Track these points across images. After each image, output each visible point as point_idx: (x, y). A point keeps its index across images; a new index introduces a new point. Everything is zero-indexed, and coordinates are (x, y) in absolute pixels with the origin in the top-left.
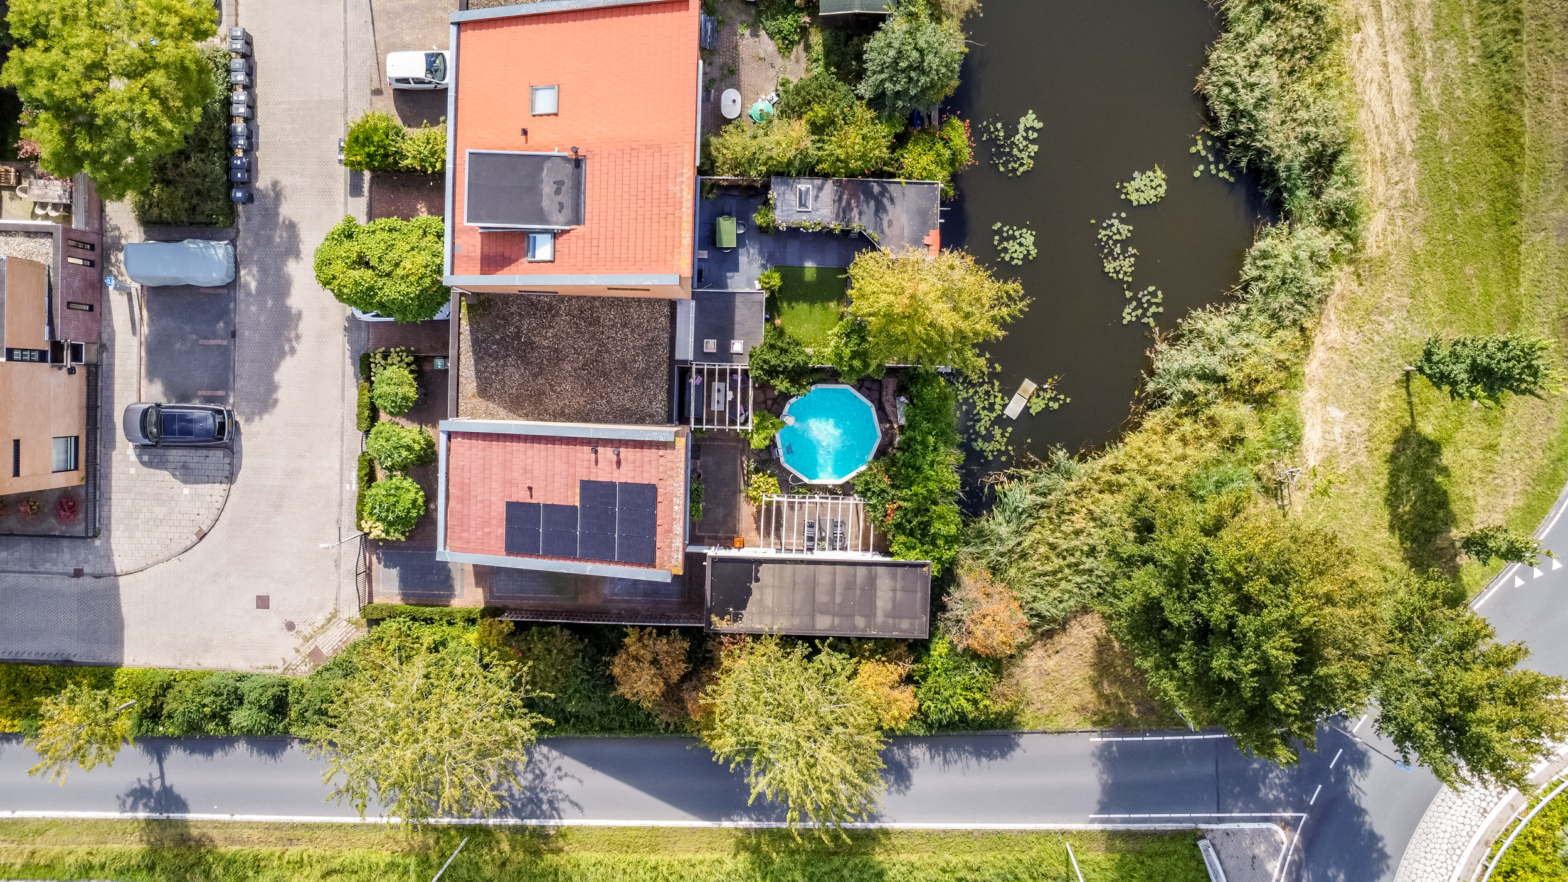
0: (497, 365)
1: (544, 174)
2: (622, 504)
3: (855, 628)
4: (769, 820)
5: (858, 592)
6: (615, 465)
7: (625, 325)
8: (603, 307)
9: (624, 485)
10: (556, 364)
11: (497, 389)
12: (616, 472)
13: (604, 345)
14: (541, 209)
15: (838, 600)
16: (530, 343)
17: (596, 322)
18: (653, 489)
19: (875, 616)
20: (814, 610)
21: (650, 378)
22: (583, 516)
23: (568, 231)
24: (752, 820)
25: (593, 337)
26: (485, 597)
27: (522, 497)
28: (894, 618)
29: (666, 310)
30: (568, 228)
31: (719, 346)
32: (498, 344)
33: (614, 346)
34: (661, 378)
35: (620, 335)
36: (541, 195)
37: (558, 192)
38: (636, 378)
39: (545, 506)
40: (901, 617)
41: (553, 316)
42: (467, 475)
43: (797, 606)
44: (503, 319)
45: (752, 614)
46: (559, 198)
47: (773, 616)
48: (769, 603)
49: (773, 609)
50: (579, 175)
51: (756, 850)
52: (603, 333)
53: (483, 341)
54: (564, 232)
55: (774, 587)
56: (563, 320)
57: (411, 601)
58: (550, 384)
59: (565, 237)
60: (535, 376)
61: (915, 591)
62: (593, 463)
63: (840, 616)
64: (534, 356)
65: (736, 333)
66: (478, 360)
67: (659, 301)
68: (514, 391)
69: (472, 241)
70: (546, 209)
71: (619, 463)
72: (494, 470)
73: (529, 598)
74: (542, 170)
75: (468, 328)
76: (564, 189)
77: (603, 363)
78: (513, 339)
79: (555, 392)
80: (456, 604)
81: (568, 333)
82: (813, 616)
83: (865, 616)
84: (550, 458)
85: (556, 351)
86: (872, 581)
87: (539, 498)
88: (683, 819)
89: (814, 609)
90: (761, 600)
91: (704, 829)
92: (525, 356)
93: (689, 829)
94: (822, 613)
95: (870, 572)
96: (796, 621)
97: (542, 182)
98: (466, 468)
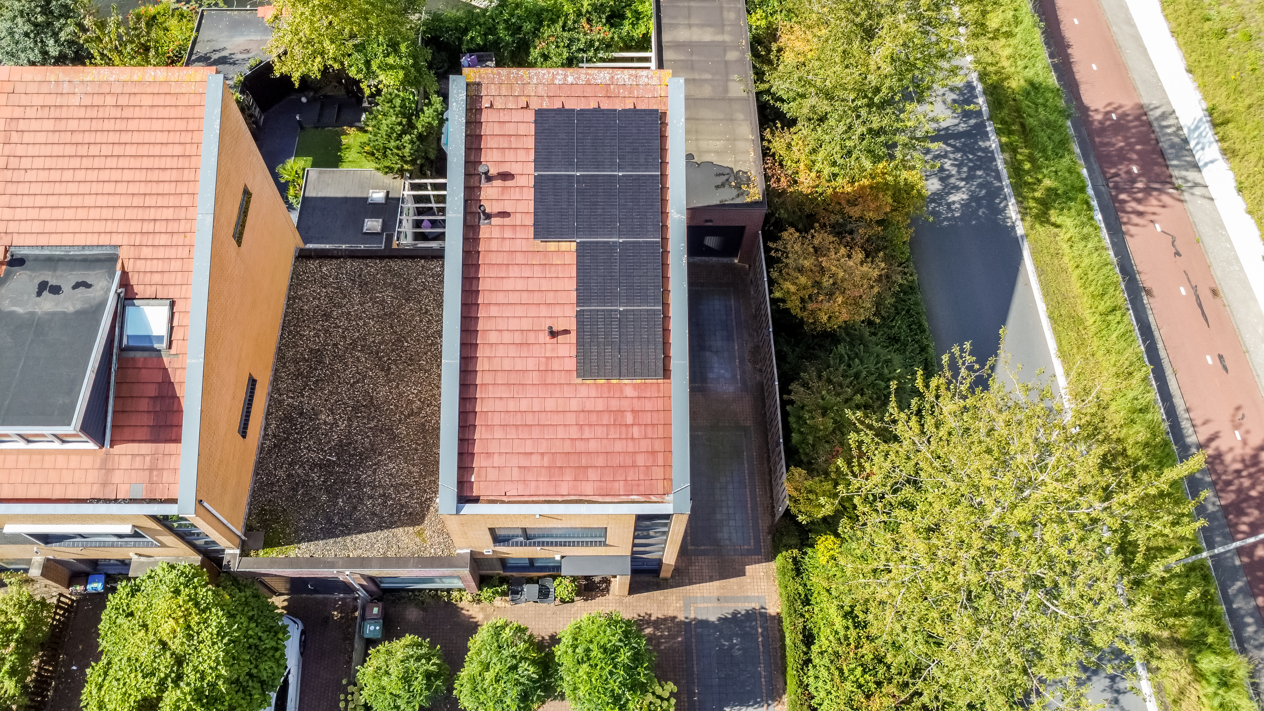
0: (371, 497)
1: (19, 310)
2: (570, 165)
3: (741, 61)
4: (1001, 188)
5: (695, 58)
6: (509, 183)
7: (327, 316)
8: (296, 346)
9: (539, 163)
10: (377, 408)
11: (411, 496)
12: (521, 181)
13: (354, 343)
14: (78, 313)
15: (708, 76)
16: (341, 448)
17: (317, 355)
18: (541, 114)
19: (724, 42)
20: (724, 99)
21: (409, 282)
22: (591, 232)
23: (125, 274)
24: (1007, 206)
25: (341, 359)
26: (759, 562)
27: (567, 348)
28: (723, 25)
29: (313, 265)
30: (118, 273)
31: (374, 216)
32: (337, 496)
33: (357, 328)
34: (409, 268)
35: (343, 323)
36: (54, 314)
37: (56, 290)
38: (407, 300)
39: (580, 301)
40: (723, 20)
41: (301, 414)
42: (536, 460)
43: (721, 116)
44: (295, 490)
45: (736, 162)
46: (66, 288)
47: (735, 140)
48: (719, 144)
49: (728, 140)
50: (37, 259)
51: (1045, 204)
52: (335, 345)
53: (329, 520)
54: (125, 282)
55: (697, 140)
56: (309, 401)
57: (780, 685)
58: (409, 416)
59: (134, 280)
60: (394, 438)
61: (689, 8)
62: (507, 221)
63: (727, 74)
64: (362, 441)
65: (359, 195)
66: (360, 527)
67: (295, 274)
68: (415, 469)
69: (125, 462)
70: (79, 306)
71: (506, 176)
72: (524, 405)
73: (753, 493)
74: (12, 313)
75: (303, 546)
76: (53, 282)
77: (381, 343)
78: (331, 473)
79: (421, 409)
80: (775, 606)
81: (331, 393)
82: (731, 100)
83: (725, 51)
84: (501, 298)
85: (355, 409)
86: (678, 46)
87: (567, 318)
88: (1027, 284)
89: (722, 99)
90: (717, 152)
91: (1035, 260)
92: (361, 454)
93: (1039, 276)
94: (726, 90)
95: (669, 47)
96: (740, 116)
97: (33, 314)
98: (524, 462)
